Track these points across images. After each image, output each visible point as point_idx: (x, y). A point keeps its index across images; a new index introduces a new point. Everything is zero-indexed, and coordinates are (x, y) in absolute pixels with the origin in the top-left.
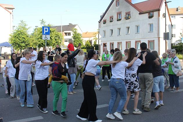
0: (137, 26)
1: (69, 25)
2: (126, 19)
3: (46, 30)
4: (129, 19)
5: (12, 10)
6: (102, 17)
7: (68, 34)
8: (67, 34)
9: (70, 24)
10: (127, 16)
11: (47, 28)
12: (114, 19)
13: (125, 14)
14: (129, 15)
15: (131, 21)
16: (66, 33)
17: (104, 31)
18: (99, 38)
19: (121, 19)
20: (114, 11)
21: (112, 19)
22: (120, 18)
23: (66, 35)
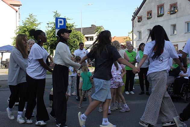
0: (188, 23)
1: (91, 27)
2: (171, 14)
3: (61, 22)
4: (176, 14)
5: (18, 7)
6: (136, 13)
7: (91, 38)
8: (89, 39)
9: (92, 25)
10: (172, 9)
11: (63, 20)
12: (153, 14)
13: (169, 7)
14: (174, 8)
15: (178, 16)
16: (87, 38)
17: (140, 33)
18: (134, 39)
19: (163, 14)
20: (153, 4)
21: (151, 14)
22: (161, 13)
23: (88, 41)
